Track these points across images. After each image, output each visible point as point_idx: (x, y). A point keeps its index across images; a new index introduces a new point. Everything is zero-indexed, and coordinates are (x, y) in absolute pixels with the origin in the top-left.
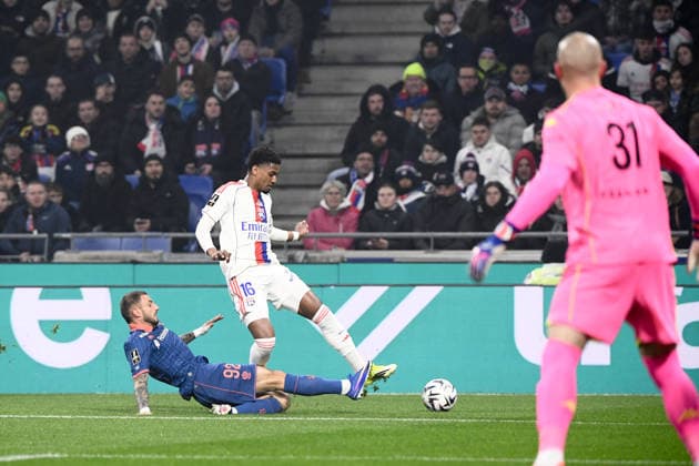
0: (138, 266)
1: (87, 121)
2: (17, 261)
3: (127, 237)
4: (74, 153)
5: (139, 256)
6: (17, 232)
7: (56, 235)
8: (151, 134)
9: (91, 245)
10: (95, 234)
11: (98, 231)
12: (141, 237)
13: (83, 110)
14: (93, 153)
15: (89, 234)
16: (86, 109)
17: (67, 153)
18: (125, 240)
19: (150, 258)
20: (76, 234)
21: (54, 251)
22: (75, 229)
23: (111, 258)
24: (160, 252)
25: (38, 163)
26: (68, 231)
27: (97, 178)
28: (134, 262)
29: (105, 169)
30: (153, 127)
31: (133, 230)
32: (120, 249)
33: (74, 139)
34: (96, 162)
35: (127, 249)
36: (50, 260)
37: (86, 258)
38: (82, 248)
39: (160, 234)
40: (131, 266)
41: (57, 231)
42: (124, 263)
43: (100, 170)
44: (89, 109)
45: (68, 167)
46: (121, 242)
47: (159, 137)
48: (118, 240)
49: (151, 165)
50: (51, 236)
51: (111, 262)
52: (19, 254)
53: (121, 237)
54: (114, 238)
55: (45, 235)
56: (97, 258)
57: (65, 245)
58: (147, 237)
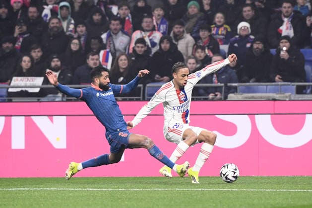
0: (276, 102)
1: (248, 18)
2: (206, 99)
3: (270, 86)
4: (240, 36)
5: (277, 96)
6: (207, 83)
7: (229, 84)
8: (285, 24)
9: (249, 90)
10: (251, 84)
11: (252, 82)
12: (278, 85)
13: (245, 12)
14: (252, 37)
15: (248, 84)
16: (247, 11)
17: (237, 36)
18: (268, 87)
19: (283, 97)
20: (240, 84)
21: (228, 94)
22: (240, 81)
23: (261, 98)
24: (290, 94)
25: (220, 43)
26: (236, 82)
27: (254, 51)
28: (274, 100)
29: (258, 46)
30: (286, 20)
31: (274, 81)
32: (266, 92)
33: (241, 28)
34: (253, 42)
35: (269, 92)
36: (225, 98)
37: (246, 98)
38: (244, 92)
39: (289, 83)
40: (272, 102)
41: (230, 82)
42: (269, 100)
43: (255, 46)
44: (249, 11)
45: (236, 45)
46: (267, 89)
47: (290, 25)
48: (265, 87)
49: (282, 42)
50: (226, 85)
51: (260, 100)
52: (208, 96)
53: (267, 85)
54: (263, 86)
55: (223, 85)
56: (253, 97)
57: (235, 90)
58: (281, 85)
